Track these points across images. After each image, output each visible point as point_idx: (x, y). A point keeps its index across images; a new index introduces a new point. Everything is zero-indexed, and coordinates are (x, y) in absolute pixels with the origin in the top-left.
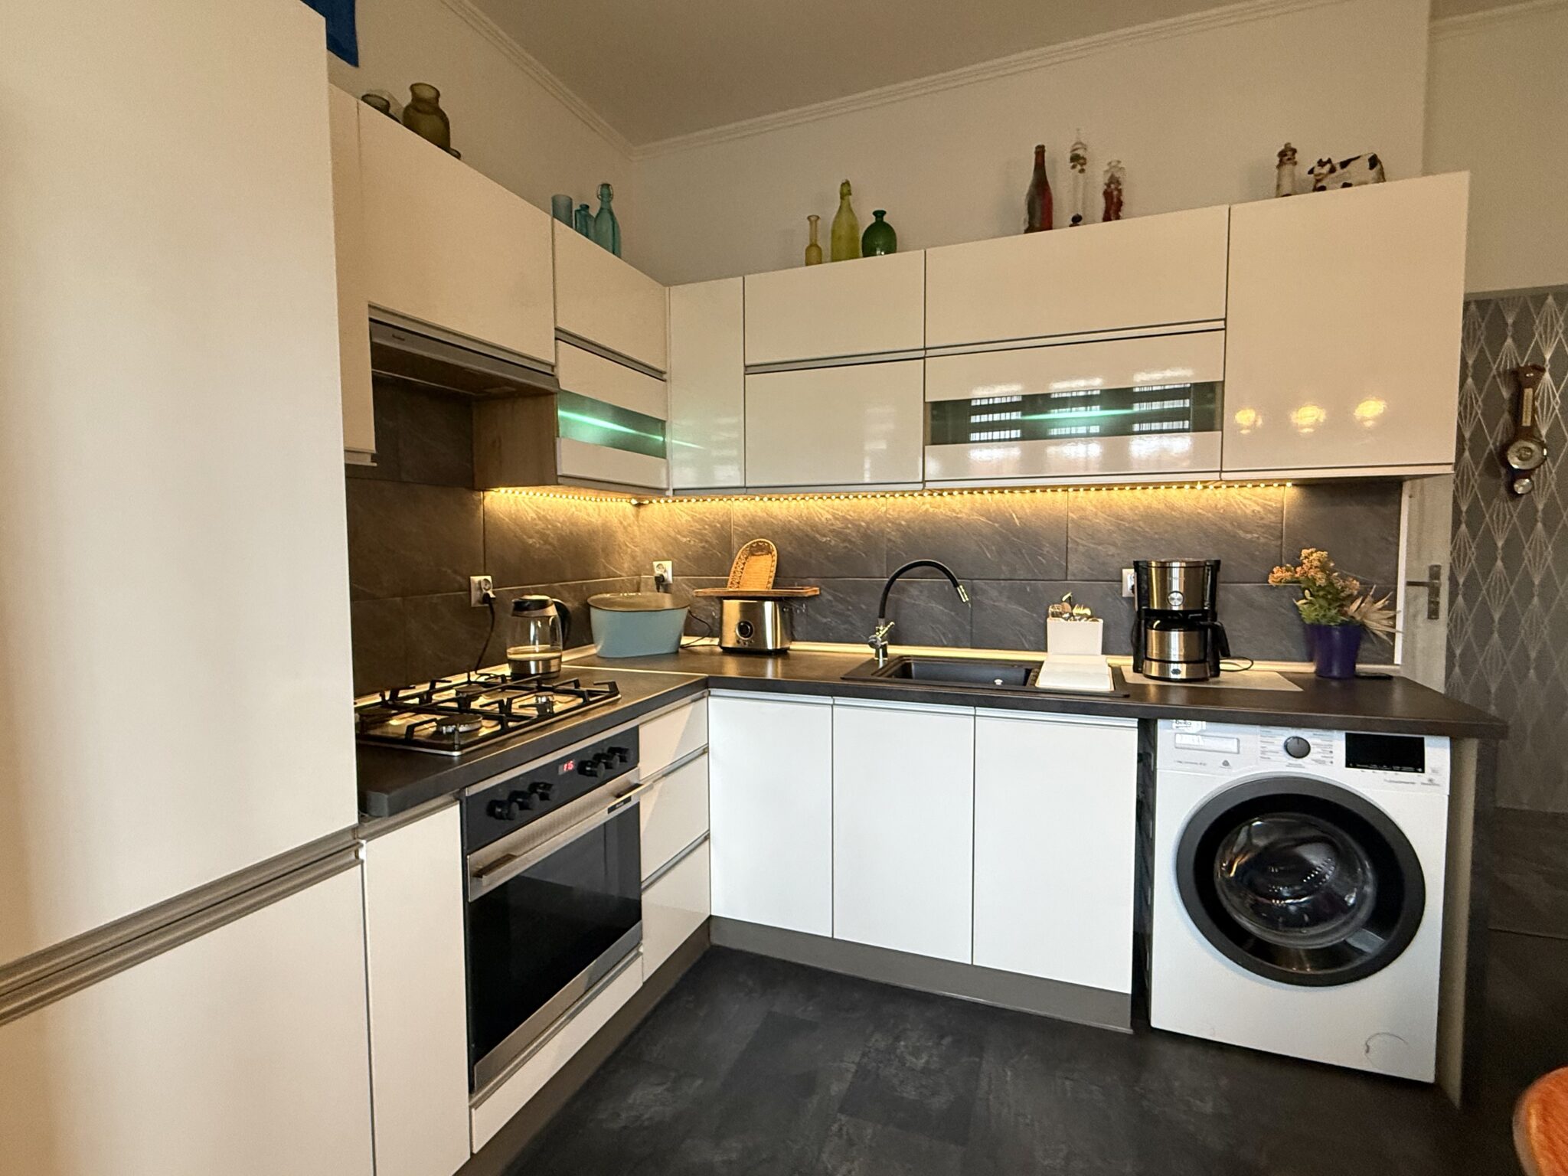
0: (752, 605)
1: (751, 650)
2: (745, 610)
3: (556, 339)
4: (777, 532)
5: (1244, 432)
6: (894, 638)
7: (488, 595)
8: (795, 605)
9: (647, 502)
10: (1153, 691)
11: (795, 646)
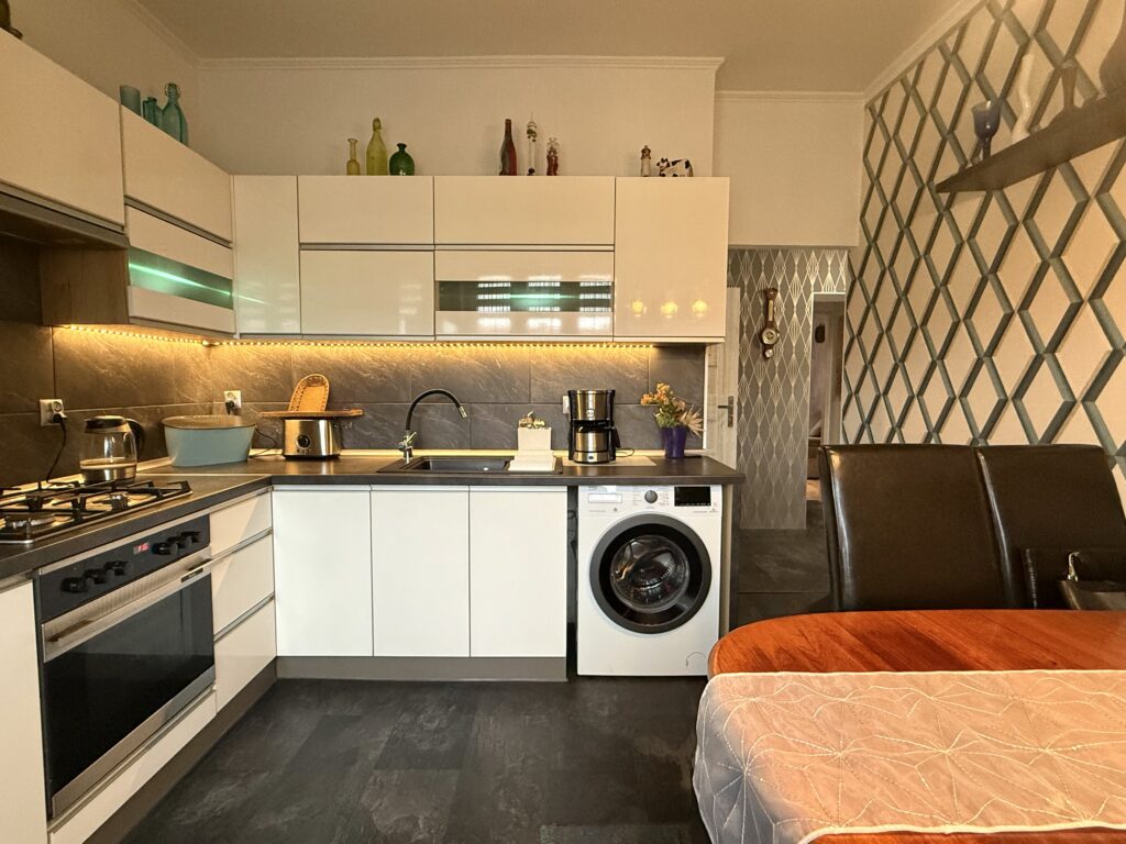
0: (309, 423)
1: (309, 457)
2: (304, 427)
3: (126, 204)
4: (329, 370)
5: (638, 316)
6: (418, 444)
7: (59, 416)
8: (343, 423)
9: (217, 344)
10: (579, 470)
11: (344, 453)
